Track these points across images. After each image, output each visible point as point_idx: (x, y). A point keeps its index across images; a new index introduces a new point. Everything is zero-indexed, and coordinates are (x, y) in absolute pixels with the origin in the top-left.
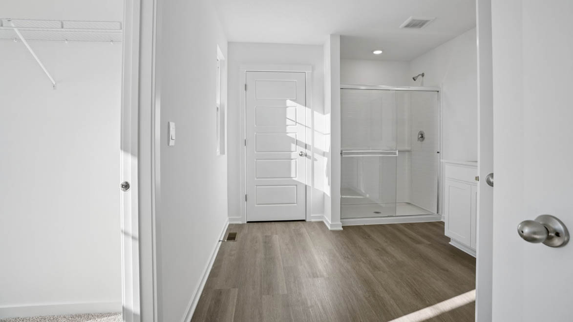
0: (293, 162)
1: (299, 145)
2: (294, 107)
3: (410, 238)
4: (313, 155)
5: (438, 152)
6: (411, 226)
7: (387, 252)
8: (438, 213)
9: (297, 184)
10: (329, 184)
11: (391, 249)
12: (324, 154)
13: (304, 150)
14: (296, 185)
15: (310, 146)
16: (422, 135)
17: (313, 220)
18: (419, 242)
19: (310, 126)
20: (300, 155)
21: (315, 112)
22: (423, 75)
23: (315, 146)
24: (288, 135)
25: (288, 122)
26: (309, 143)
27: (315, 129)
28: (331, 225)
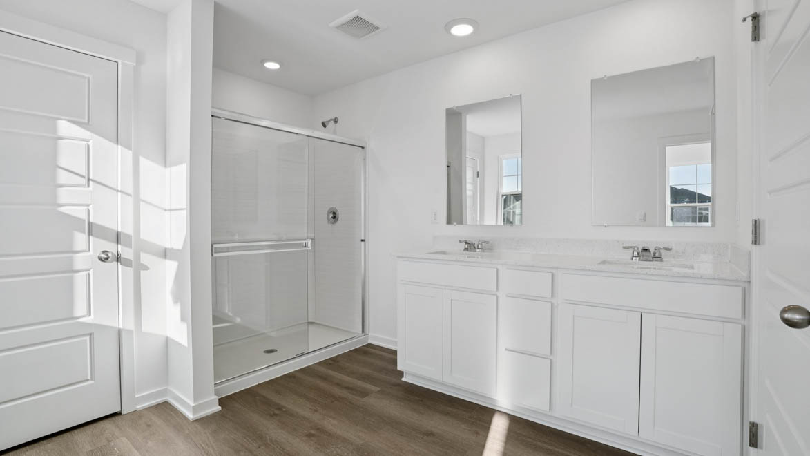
0: (80, 279)
1: (97, 237)
2: (83, 140)
3: (347, 388)
4: (138, 257)
5: (362, 240)
6: (332, 363)
7: (330, 435)
8: (363, 331)
9: (91, 332)
10: (183, 319)
11: (332, 424)
12: (165, 254)
13: (112, 248)
14: (91, 335)
15: (130, 237)
16: (334, 213)
17: (140, 407)
18: (364, 393)
19: (130, 191)
20: (101, 259)
21: (142, 160)
22: (336, 121)
23: (143, 236)
24: (63, 209)
25: (63, 177)
26: (126, 228)
27: (142, 197)
28: (195, 409)
